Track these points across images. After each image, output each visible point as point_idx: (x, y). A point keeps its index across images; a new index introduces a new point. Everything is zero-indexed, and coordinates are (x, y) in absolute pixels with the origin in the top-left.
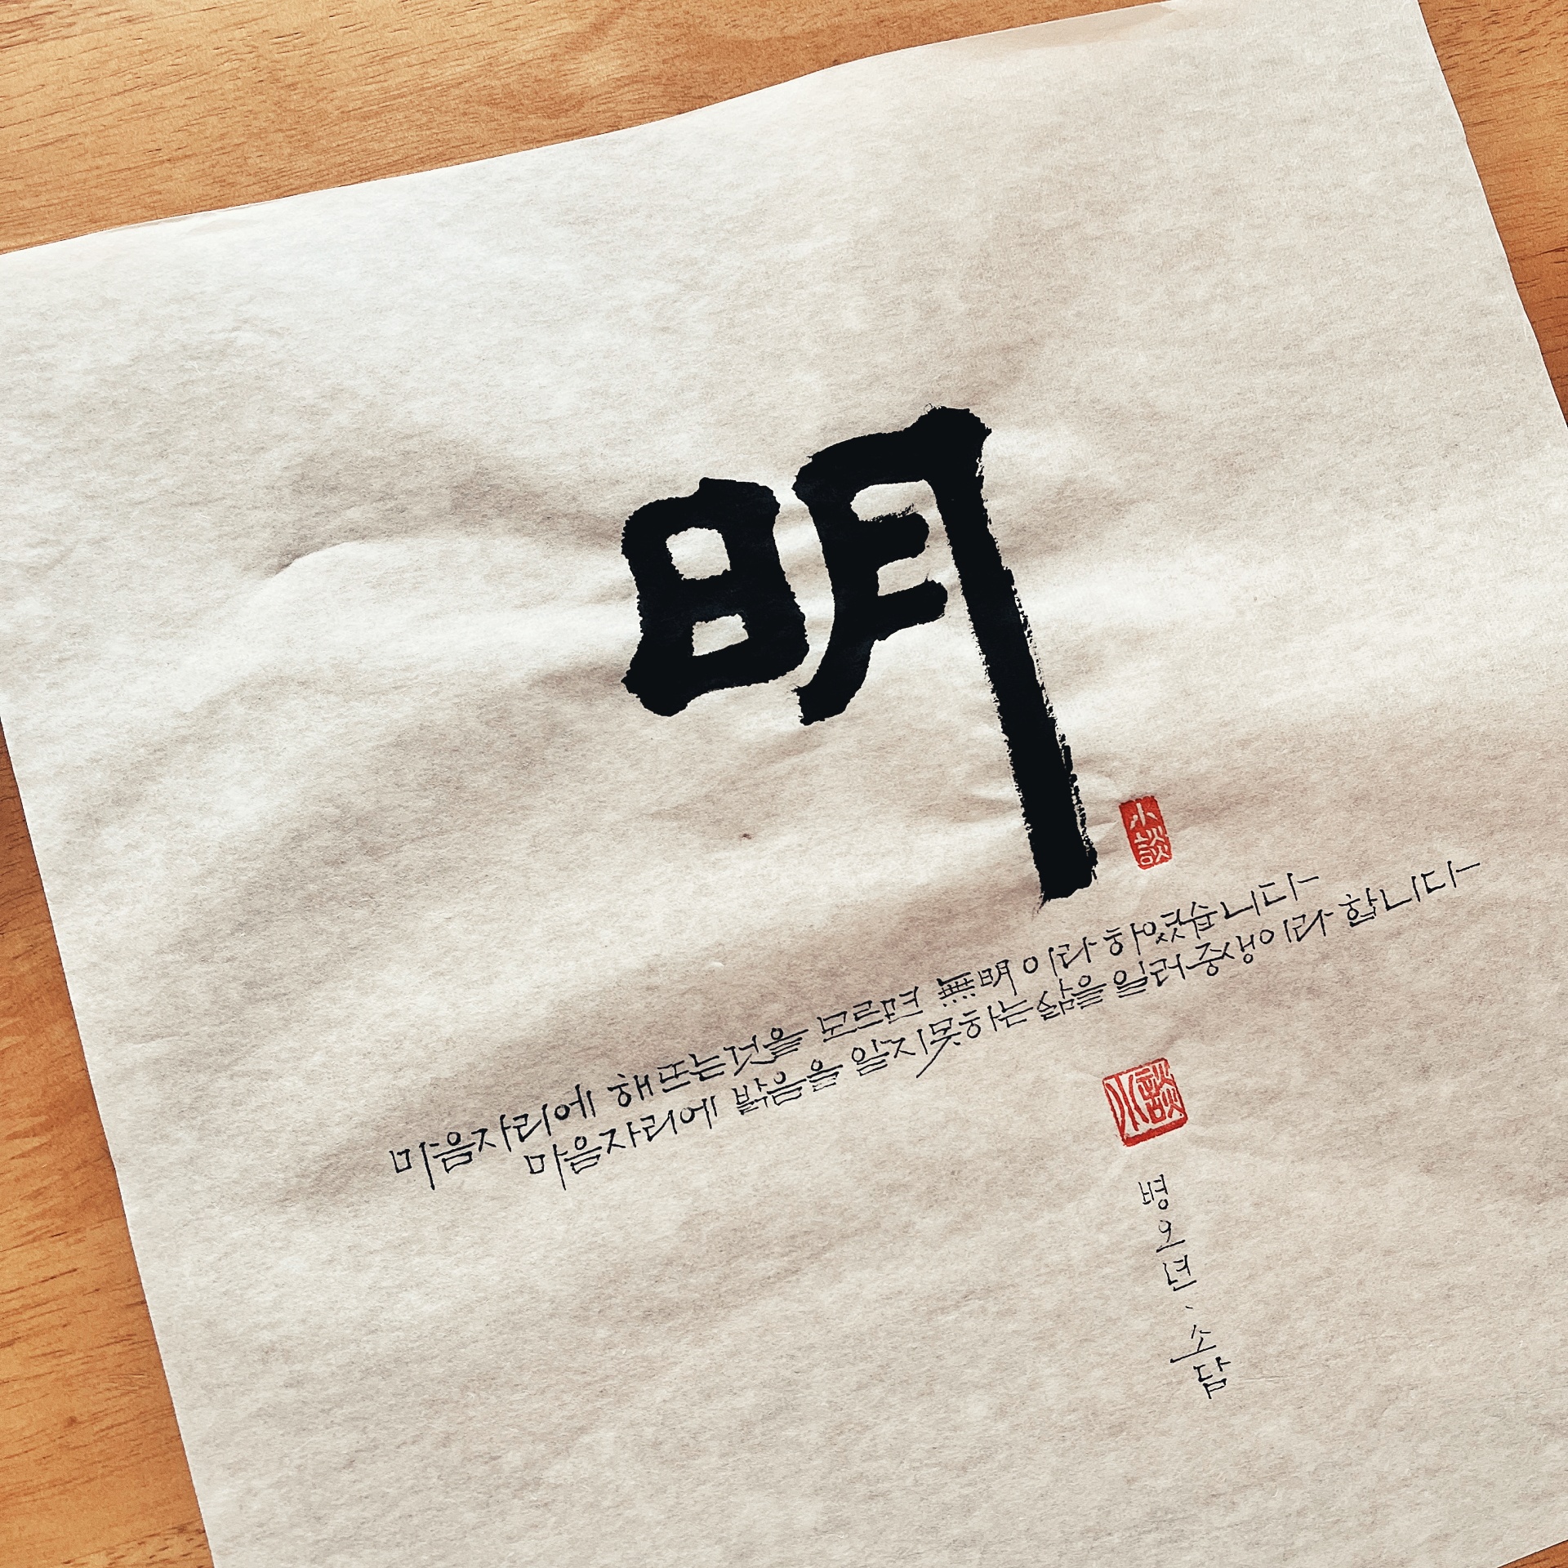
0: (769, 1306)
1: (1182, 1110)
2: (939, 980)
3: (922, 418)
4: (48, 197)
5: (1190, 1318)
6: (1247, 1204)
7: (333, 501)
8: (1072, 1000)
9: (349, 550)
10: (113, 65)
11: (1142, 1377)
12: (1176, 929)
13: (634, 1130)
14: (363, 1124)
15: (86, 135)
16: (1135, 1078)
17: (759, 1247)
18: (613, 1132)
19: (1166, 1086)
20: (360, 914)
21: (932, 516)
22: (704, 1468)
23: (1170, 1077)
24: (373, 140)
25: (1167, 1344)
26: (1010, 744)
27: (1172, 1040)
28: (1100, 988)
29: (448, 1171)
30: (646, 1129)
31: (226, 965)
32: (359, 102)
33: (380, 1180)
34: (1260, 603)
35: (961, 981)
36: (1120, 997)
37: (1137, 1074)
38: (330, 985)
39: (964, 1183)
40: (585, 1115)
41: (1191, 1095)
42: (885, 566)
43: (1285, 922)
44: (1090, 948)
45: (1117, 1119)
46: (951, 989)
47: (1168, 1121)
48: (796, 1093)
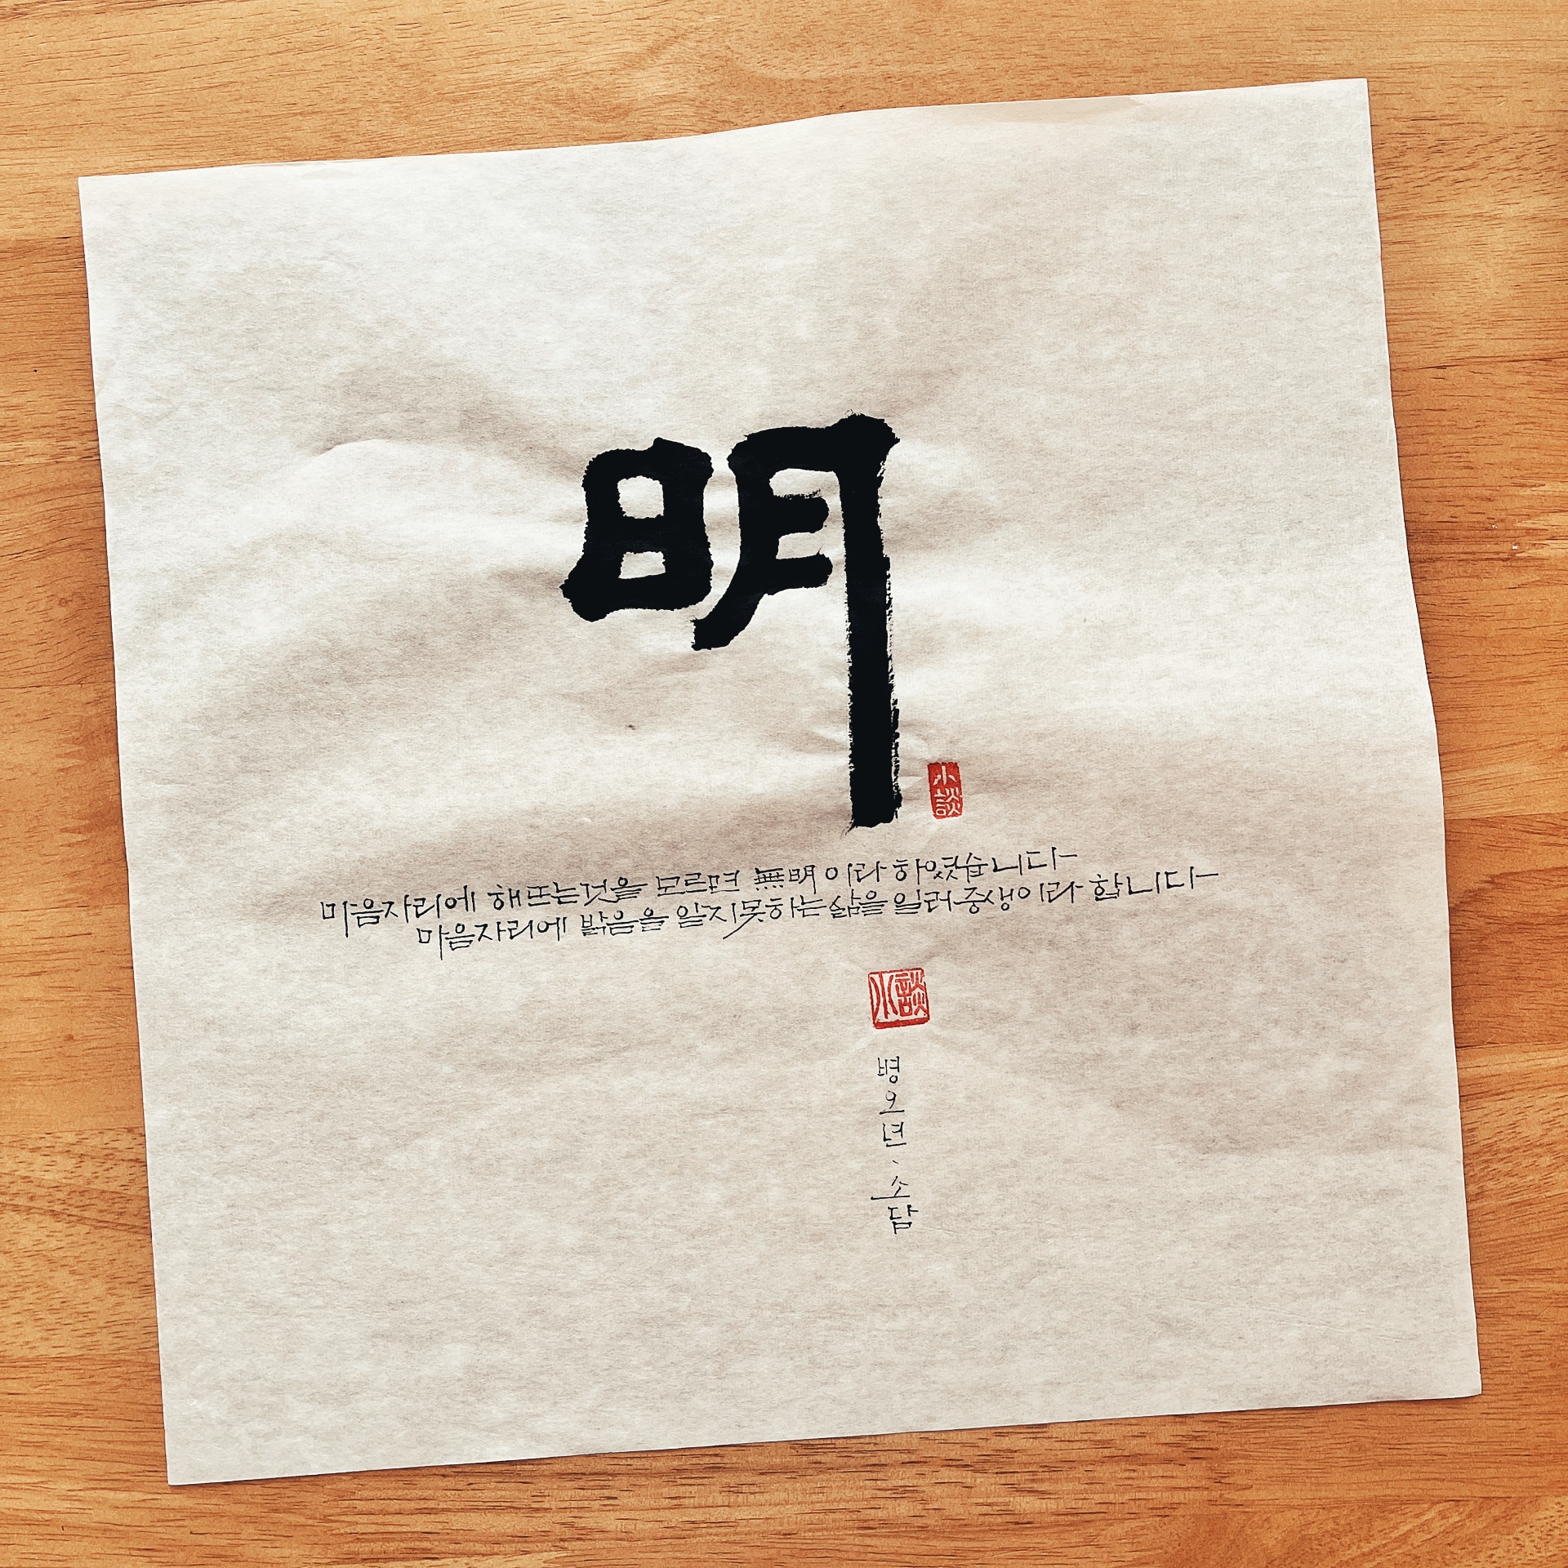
0: (574, 1080)
1: (927, 1012)
2: (757, 869)
3: (842, 420)
4: (207, 129)
5: (895, 1170)
6: (961, 1096)
7: (372, 405)
8: (858, 908)
9: (377, 445)
10: (273, 29)
11: (847, 1204)
12: (951, 871)
13: (501, 929)
14: (305, 878)
15: (243, 83)
16: (895, 978)
17: (576, 1036)
18: (485, 926)
19: (918, 990)
20: (332, 724)
21: (834, 502)
22: (501, 1184)
23: (923, 984)
24: (458, 120)
25: (872, 1185)
26: (852, 698)
27: (930, 956)
28: (882, 903)
29: (360, 926)
30: (510, 930)
31: (230, 741)
32: (453, 87)
33: (310, 921)
34: (1088, 624)
35: (774, 874)
36: (897, 913)
37: (897, 976)
38: (301, 771)
39: (742, 1026)
40: (467, 909)
41: (936, 1001)
42: (787, 536)
43: (1042, 885)
44: (880, 870)
45: (873, 1006)
46: (765, 877)
47: (913, 1017)
48: (629, 930)
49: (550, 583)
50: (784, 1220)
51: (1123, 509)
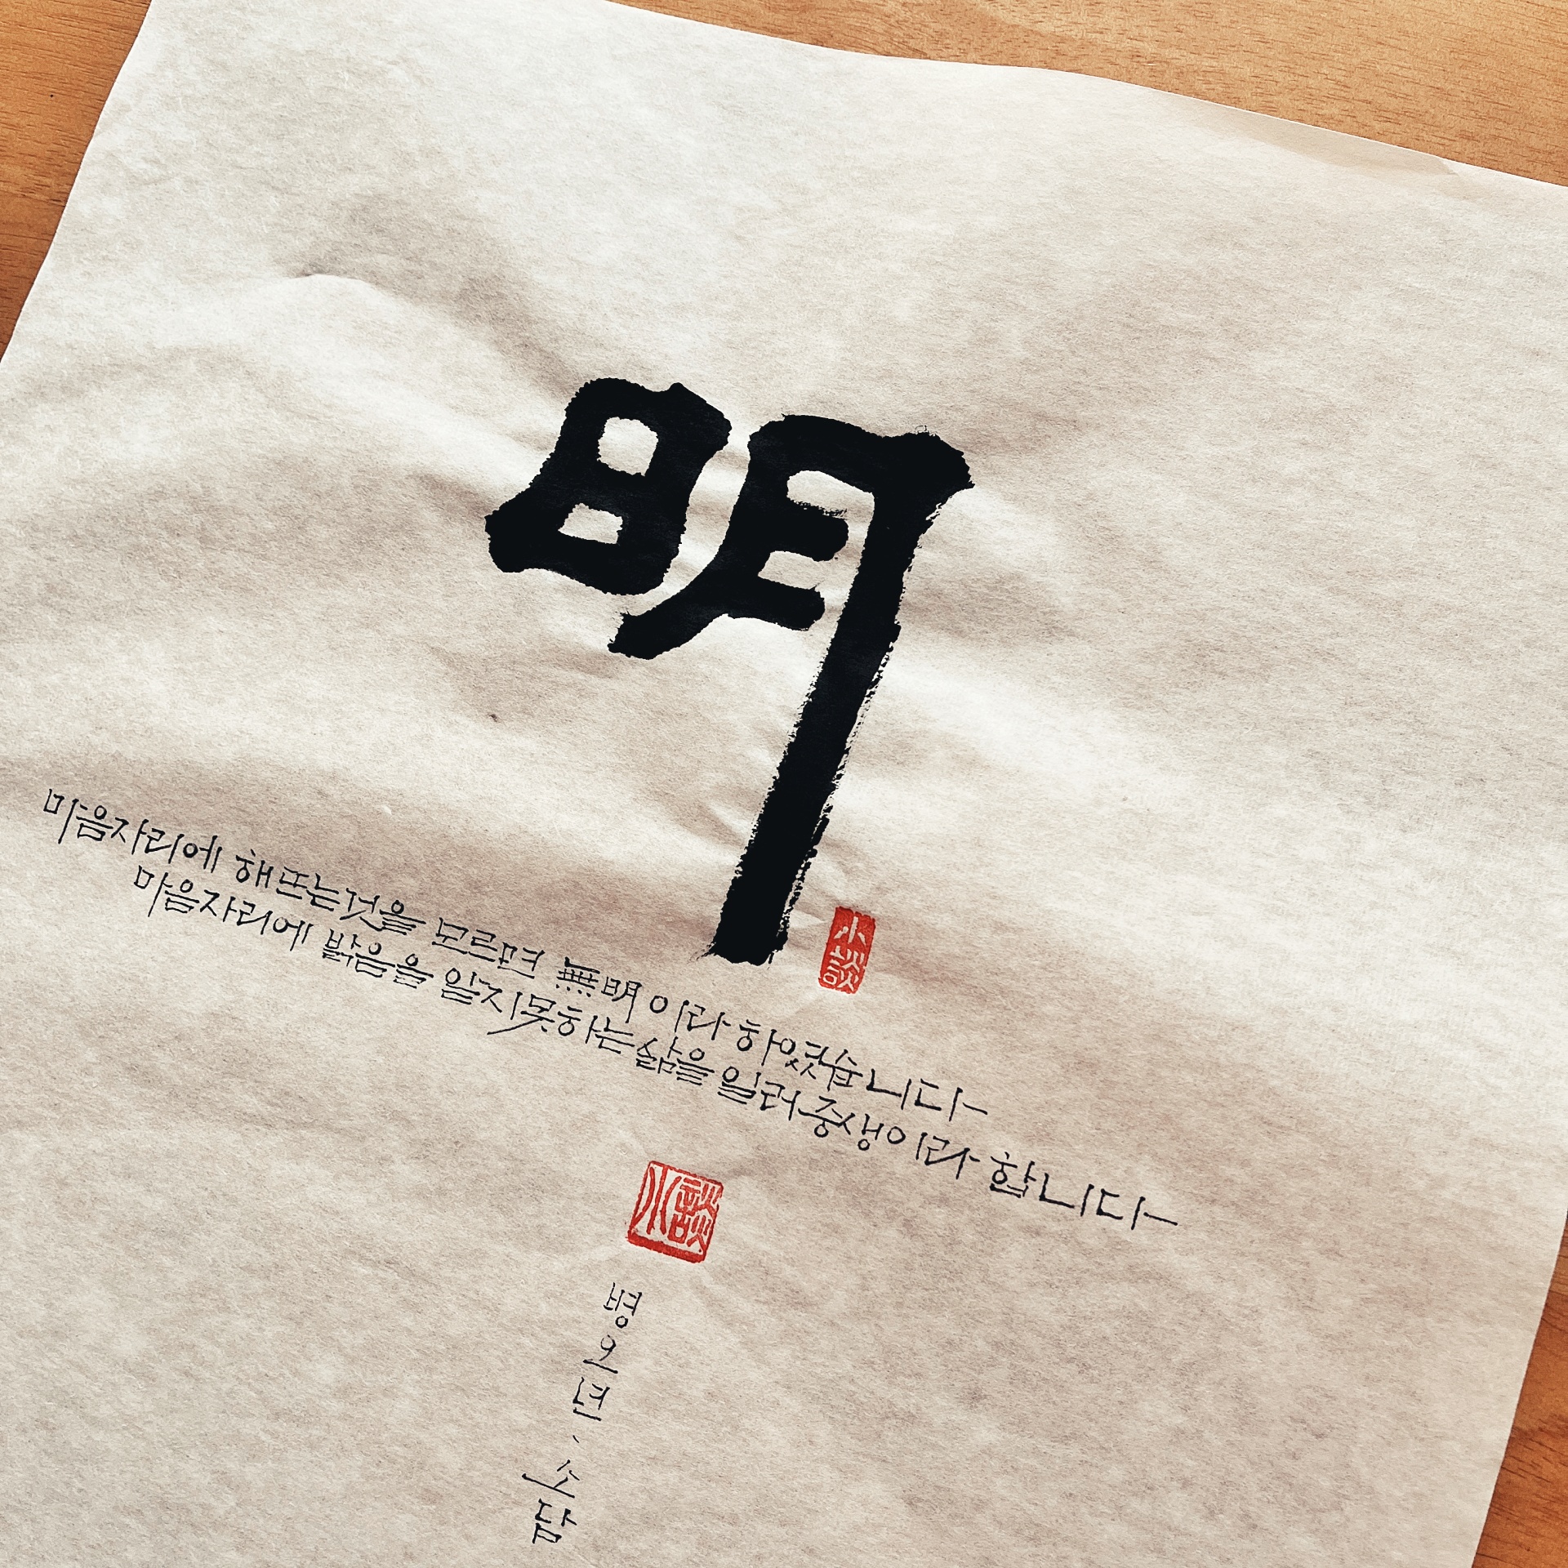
0: (229, 1138)
1: (705, 1248)
2: (567, 959)
3: (908, 435)
5: (570, 1450)
6: (701, 1386)
7: (375, 241)
8: (674, 1065)
9: (360, 288)
11: (487, 1468)
12: (812, 1065)
13: (232, 907)
14: (47, 753)
16: (682, 1182)
17: (256, 1082)
18: (216, 895)
19: (705, 1212)
20: (163, 584)
21: (858, 533)
22: (83, 1234)
23: (715, 1207)
25: (531, 1456)
26: (776, 783)
27: (739, 1172)
28: (707, 1071)
29: (79, 836)
30: (242, 913)
31: (45, 562)
33: (28, 807)
34: (1127, 805)
35: (586, 974)
36: (719, 1093)
37: (685, 1180)
38: (104, 627)
39: (460, 1159)
40: (205, 866)
41: (722, 1239)
42: (782, 552)
43: (924, 1135)
44: (721, 1025)
45: (637, 1208)
46: (573, 975)
47: (683, 1247)
48: (379, 972)
49: (475, 508)
50: (400, 1451)
51: (1238, 675)
